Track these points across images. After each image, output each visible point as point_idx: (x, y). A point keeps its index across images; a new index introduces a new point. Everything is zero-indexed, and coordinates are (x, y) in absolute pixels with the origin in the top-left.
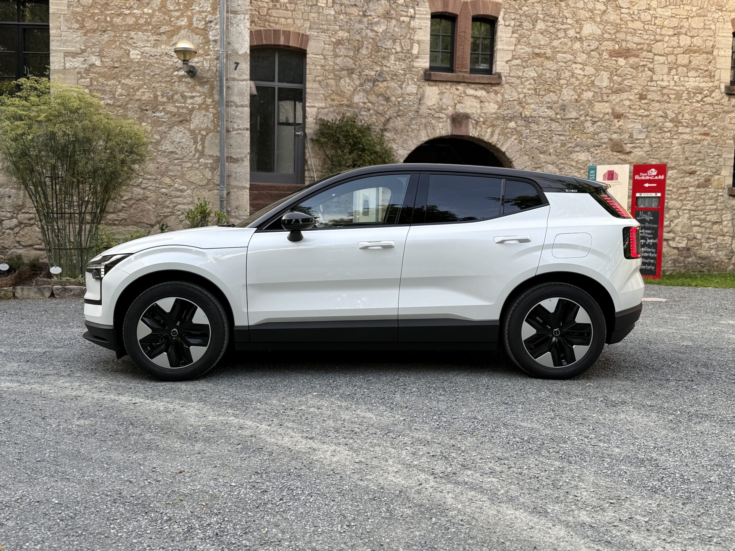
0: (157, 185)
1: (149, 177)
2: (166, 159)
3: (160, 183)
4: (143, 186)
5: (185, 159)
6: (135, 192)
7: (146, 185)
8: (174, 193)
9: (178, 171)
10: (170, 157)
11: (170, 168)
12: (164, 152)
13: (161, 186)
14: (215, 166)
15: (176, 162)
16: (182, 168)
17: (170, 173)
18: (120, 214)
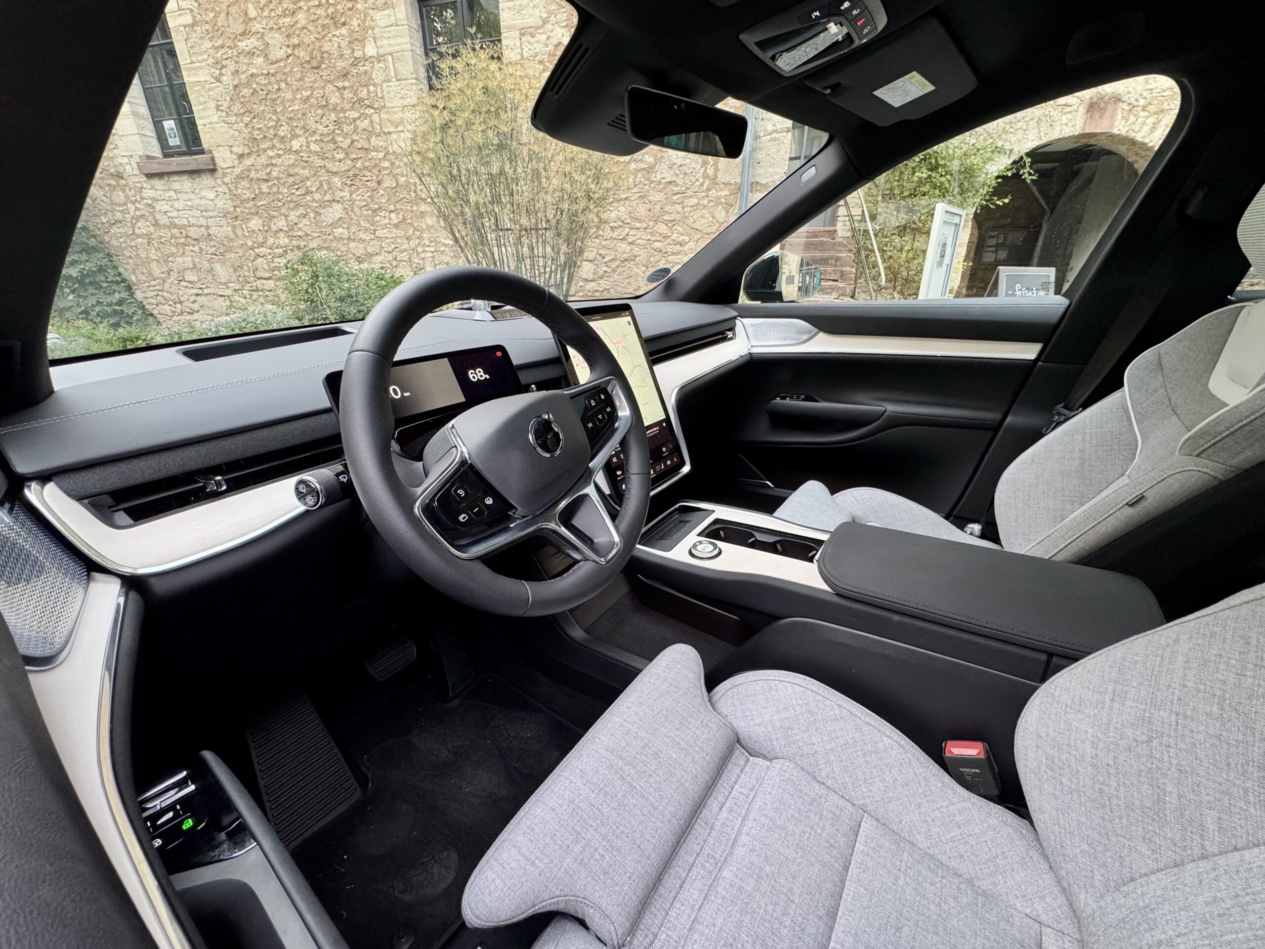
0: (649, 237)
1: (638, 225)
2: (662, 194)
3: (652, 234)
4: (630, 240)
5: (689, 193)
6: (620, 250)
7: (634, 238)
8: (669, 249)
9: (678, 213)
10: (667, 190)
11: (666, 209)
12: (659, 183)
13: (653, 238)
14: (730, 202)
15: (675, 197)
16: (683, 208)
17: (667, 217)
18: (601, 282)
